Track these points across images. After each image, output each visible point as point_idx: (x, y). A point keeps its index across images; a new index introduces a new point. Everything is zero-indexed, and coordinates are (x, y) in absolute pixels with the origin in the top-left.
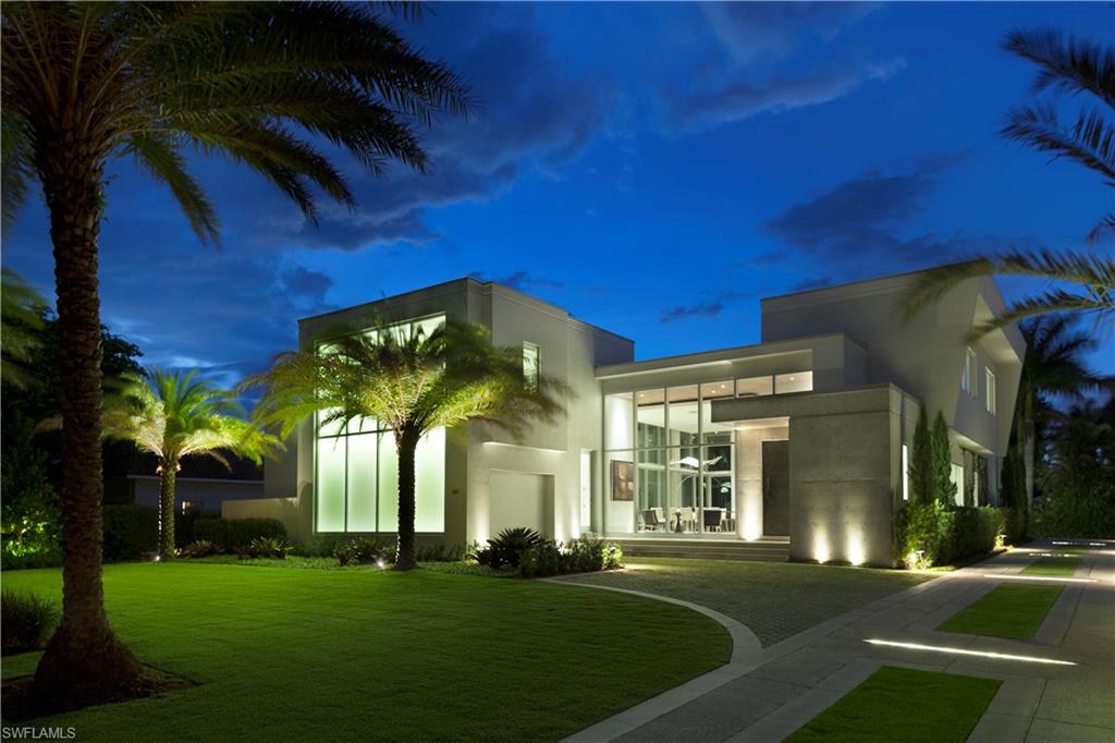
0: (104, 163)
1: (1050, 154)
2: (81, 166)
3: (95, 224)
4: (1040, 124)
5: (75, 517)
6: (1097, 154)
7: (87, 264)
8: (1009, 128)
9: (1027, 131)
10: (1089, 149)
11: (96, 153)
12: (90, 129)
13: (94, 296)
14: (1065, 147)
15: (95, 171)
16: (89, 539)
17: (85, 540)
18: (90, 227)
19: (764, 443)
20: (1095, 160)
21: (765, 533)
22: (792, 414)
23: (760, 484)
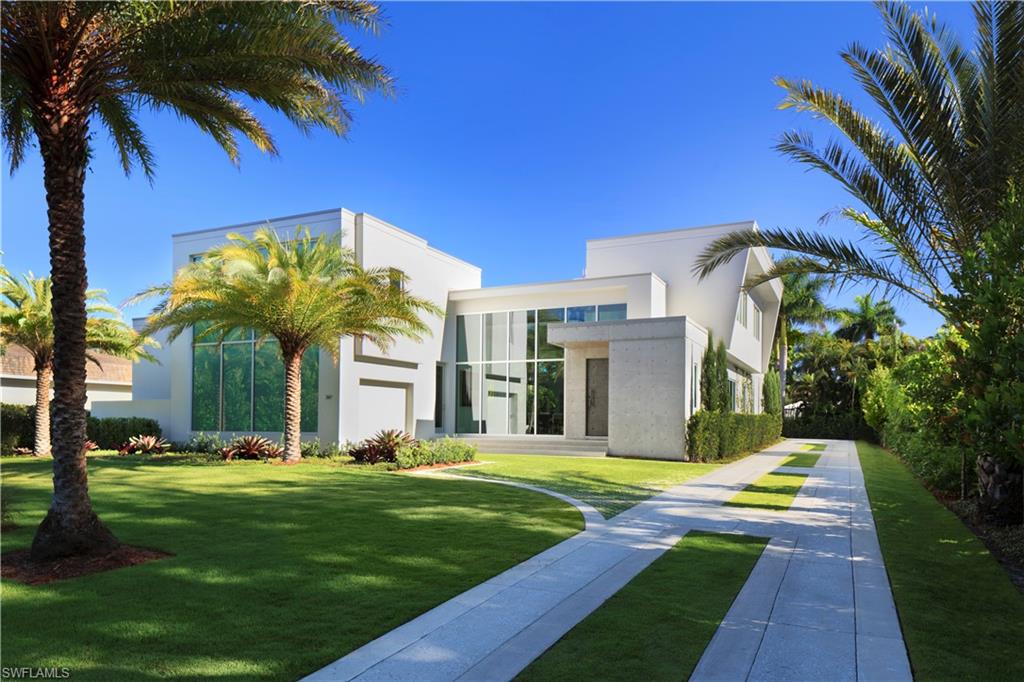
0: (89, 121)
1: (808, 165)
3: (84, 173)
4: (802, 146)
5: (65, 419)
6: (838, 169)
8: (781, 145)
9: (793, 148)
10: (833, 166)
14: (818, 162)
16: (78, 437)
17: (75, 437)
18: (79, 176)
19: (588, 360)
20: (837, 174)
21: (587, 434)
22: (612, 338)
23: (584, 393)
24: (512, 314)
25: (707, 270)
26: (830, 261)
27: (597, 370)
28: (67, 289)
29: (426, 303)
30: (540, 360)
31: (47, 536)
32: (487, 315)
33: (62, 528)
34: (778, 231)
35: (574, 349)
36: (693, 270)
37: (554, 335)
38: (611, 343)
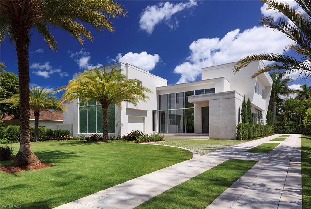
0: (30, 30)
1: (273, 29)
2: (24, 31)
3: (28, 46)
5: (23, 122)
7: (26, 56)
10: (282, 28)
11: (28, 28)
12: (27, 21)
13: (27, 65)
14: (276, 27)
15: (28, 32)
18: (26, 47)
19: (202, 108)
20: (284, 31)
21: (202, 132)
22: (209, 99)
23: (201, 118)
24: (177, 94)
25: (238, 69)
26: (284, 63)
27: (205, 111)
28: (23, 82)
29: (146, 89)
30: (186, 108)
31: (18, 159)
32: (169, 94)
33: (22, 157)
34: (264, 54)
35: (198, 104)
36: (233, 70)
37: (191, 100)
38: (209, 101)
